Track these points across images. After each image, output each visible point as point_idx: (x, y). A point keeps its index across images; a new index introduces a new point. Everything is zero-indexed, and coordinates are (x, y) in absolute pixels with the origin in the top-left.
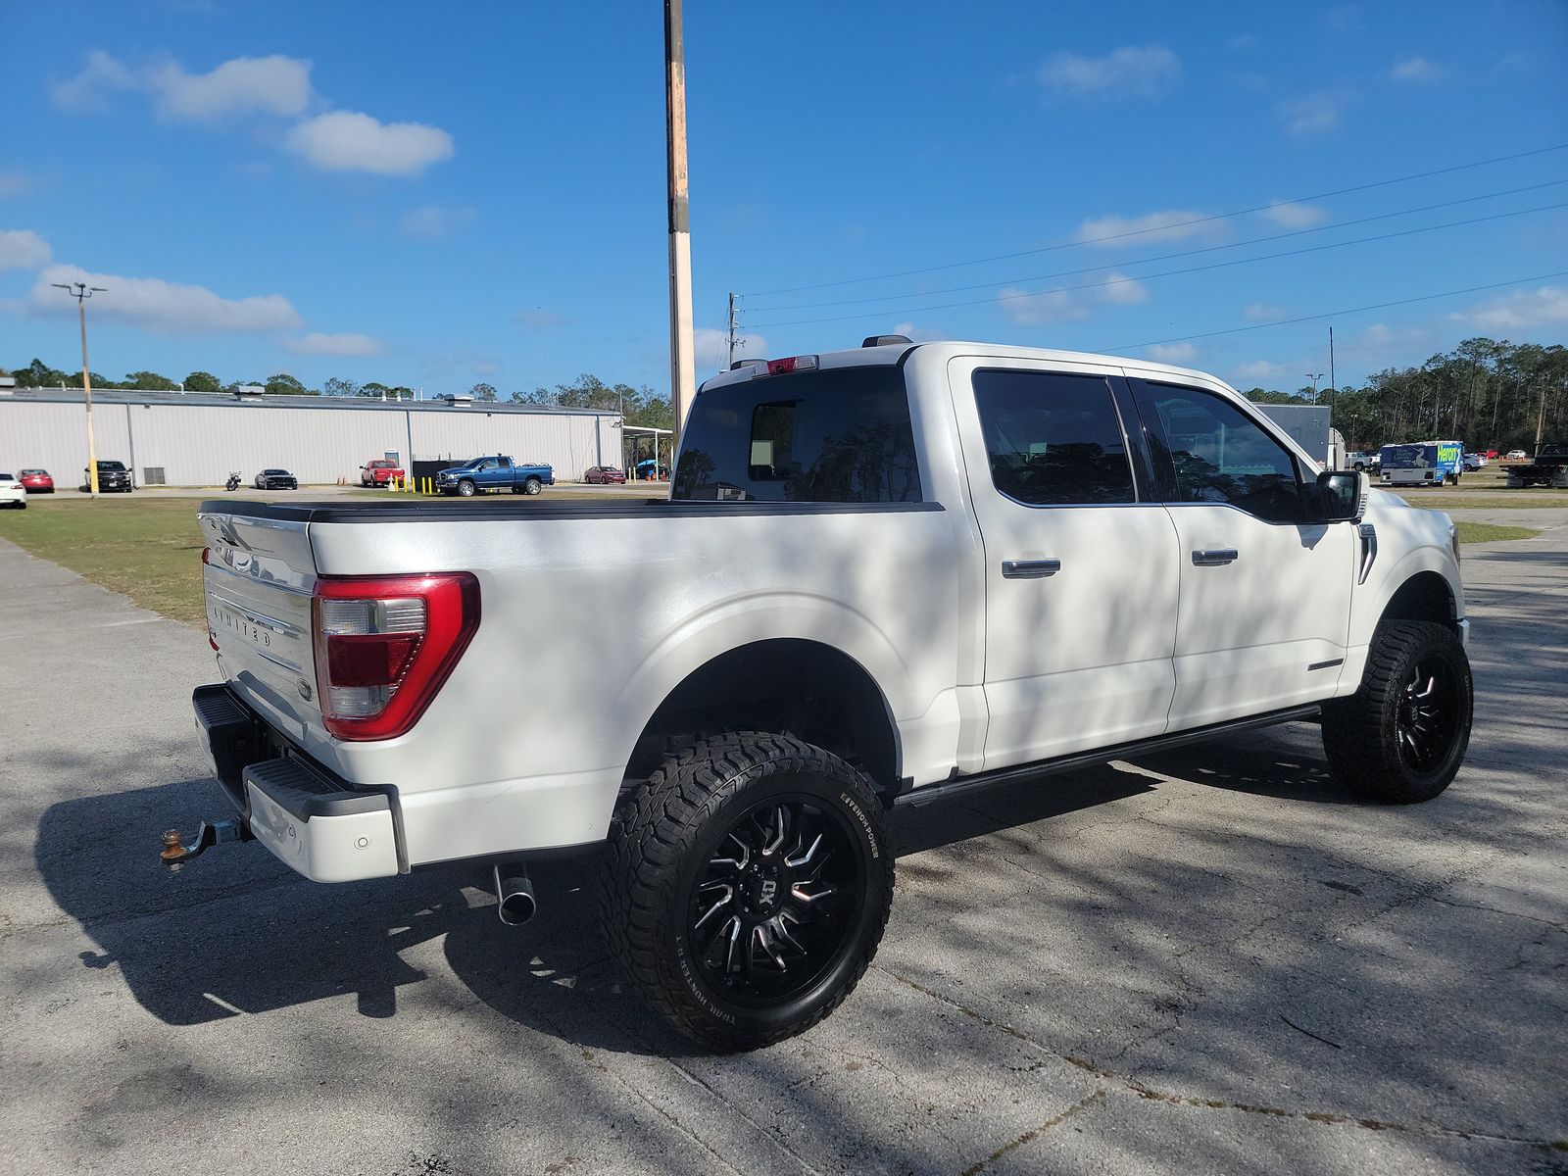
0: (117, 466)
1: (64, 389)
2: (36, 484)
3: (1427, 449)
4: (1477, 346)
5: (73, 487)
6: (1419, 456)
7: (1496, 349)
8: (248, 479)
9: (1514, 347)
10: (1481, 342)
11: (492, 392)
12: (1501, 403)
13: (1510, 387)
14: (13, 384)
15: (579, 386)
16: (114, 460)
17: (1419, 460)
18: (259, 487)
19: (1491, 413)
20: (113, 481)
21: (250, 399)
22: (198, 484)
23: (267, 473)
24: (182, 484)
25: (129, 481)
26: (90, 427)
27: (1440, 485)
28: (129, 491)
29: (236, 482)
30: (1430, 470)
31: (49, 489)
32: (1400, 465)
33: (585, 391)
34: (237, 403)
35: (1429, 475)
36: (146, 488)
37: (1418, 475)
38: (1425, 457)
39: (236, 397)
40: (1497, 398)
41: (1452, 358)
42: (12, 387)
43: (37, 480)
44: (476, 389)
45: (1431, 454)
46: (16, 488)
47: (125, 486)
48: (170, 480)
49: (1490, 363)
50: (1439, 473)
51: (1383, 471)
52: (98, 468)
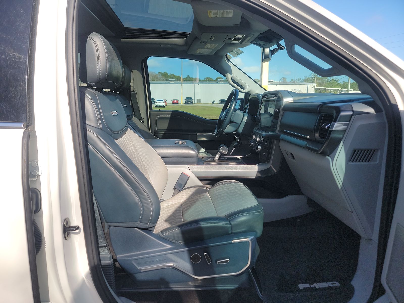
0: (191, 98)
1: (185, 81)
8: (217, 101)
11: (286, 79)
14: (174, 80)
15: (310, 77)
16: (190, 97)
18: (219, 104)
20: (189, 102)
21: (220, 82)
22: (207, 103)
23: (221, 100)
24: (204, 103)
25: (193, 102)
26: (182, 89)
28: (192, 104)
29: (214, 102)
31: (178, 104)
33: (312, 78)
34: (217, 83)
36: (197, 103)
39: (218, 82)
42: (174, 81)
43: (175, 101)
44: (282, 79)
46: (164, 103)
47: (191, 103)
48: (202, 102)
52: (186, 99)
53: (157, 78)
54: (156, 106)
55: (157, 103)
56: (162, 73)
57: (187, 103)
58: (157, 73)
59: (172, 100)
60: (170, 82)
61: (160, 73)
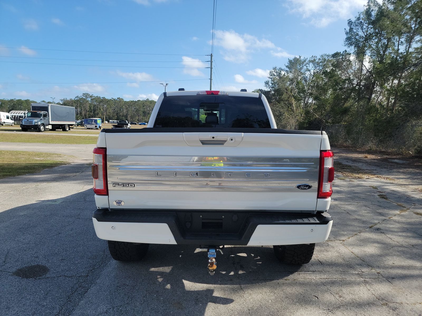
3: (95, 120)
4: (86, 95)
6: (93, 122)
7: (91, 96)
9: (94, 97)
10: (87, 94)
12: (93, 110)
13: (95, 106)
17: (93, 123)
19: (91, 112)
27: (98, 129)
30: (96, 125)
32: (89, 124)
35: (96, 126)
37: (93, 126)
38: (95, 122)
40: (92, 108)
41: (81, 97)
45: (96, 121)
49: (89, 99)
50: (98, 126)
51: (85, 125)
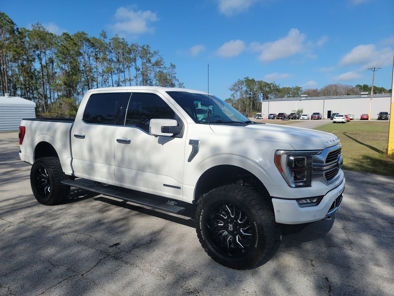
2: (365, 118)
5: (375, 118)
16: (385, 112)
20: (383, 117)
25: (388, 117)
28: (387, 120)
42: (368, 94)
52: (380, 114)
53: (353, 92)
54: (334, 121)
55: (335, 118)
56: (360, 86)
57: (380, 118)
58: (354, 86)
59: (361, 115)
60: (362, 96)
61: (358, 86)
